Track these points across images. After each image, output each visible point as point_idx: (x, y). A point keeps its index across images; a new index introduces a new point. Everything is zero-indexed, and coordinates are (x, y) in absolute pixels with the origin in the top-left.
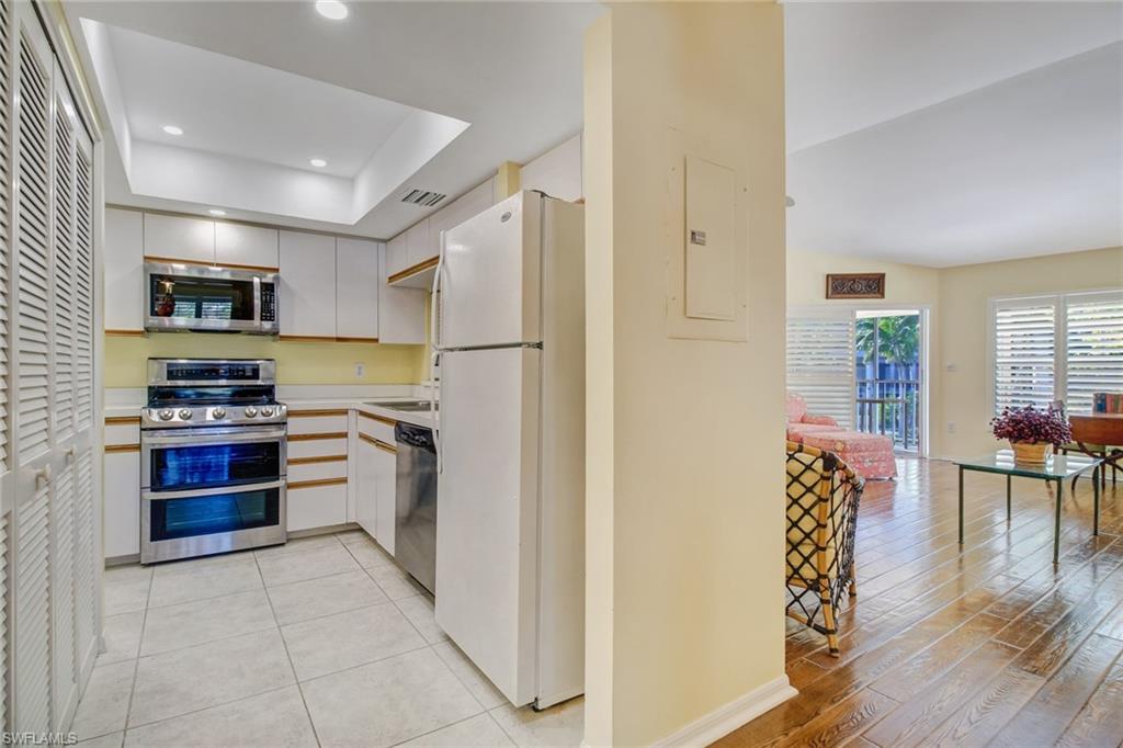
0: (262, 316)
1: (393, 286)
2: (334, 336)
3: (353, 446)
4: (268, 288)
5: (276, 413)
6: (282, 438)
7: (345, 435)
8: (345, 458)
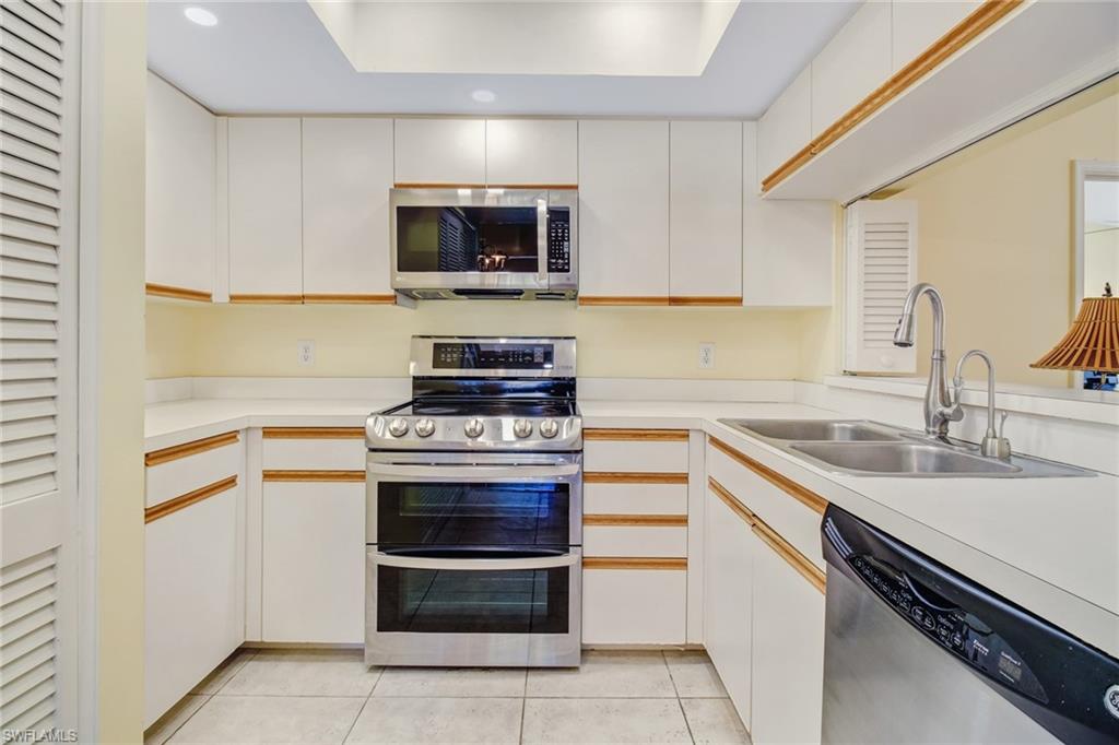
0: (549, 263)
1: (768, 199)
2: (665, 294)
3: (696, 500)
4: (559, 217)
5: (568, 430)
6: (574, 478)
7: (682, 478)
8: (682, 521)
